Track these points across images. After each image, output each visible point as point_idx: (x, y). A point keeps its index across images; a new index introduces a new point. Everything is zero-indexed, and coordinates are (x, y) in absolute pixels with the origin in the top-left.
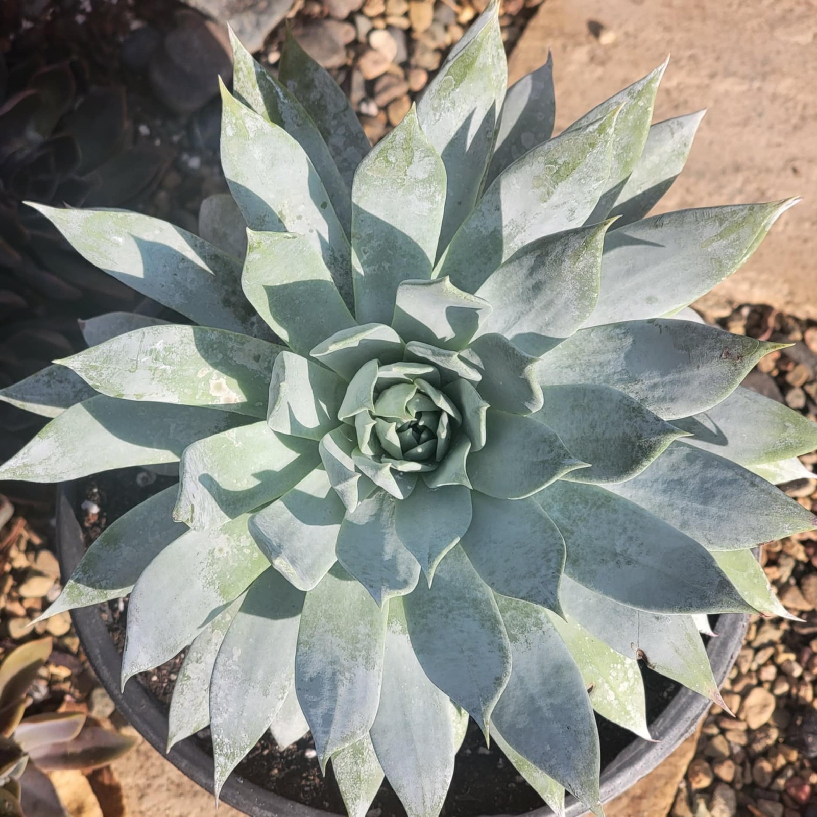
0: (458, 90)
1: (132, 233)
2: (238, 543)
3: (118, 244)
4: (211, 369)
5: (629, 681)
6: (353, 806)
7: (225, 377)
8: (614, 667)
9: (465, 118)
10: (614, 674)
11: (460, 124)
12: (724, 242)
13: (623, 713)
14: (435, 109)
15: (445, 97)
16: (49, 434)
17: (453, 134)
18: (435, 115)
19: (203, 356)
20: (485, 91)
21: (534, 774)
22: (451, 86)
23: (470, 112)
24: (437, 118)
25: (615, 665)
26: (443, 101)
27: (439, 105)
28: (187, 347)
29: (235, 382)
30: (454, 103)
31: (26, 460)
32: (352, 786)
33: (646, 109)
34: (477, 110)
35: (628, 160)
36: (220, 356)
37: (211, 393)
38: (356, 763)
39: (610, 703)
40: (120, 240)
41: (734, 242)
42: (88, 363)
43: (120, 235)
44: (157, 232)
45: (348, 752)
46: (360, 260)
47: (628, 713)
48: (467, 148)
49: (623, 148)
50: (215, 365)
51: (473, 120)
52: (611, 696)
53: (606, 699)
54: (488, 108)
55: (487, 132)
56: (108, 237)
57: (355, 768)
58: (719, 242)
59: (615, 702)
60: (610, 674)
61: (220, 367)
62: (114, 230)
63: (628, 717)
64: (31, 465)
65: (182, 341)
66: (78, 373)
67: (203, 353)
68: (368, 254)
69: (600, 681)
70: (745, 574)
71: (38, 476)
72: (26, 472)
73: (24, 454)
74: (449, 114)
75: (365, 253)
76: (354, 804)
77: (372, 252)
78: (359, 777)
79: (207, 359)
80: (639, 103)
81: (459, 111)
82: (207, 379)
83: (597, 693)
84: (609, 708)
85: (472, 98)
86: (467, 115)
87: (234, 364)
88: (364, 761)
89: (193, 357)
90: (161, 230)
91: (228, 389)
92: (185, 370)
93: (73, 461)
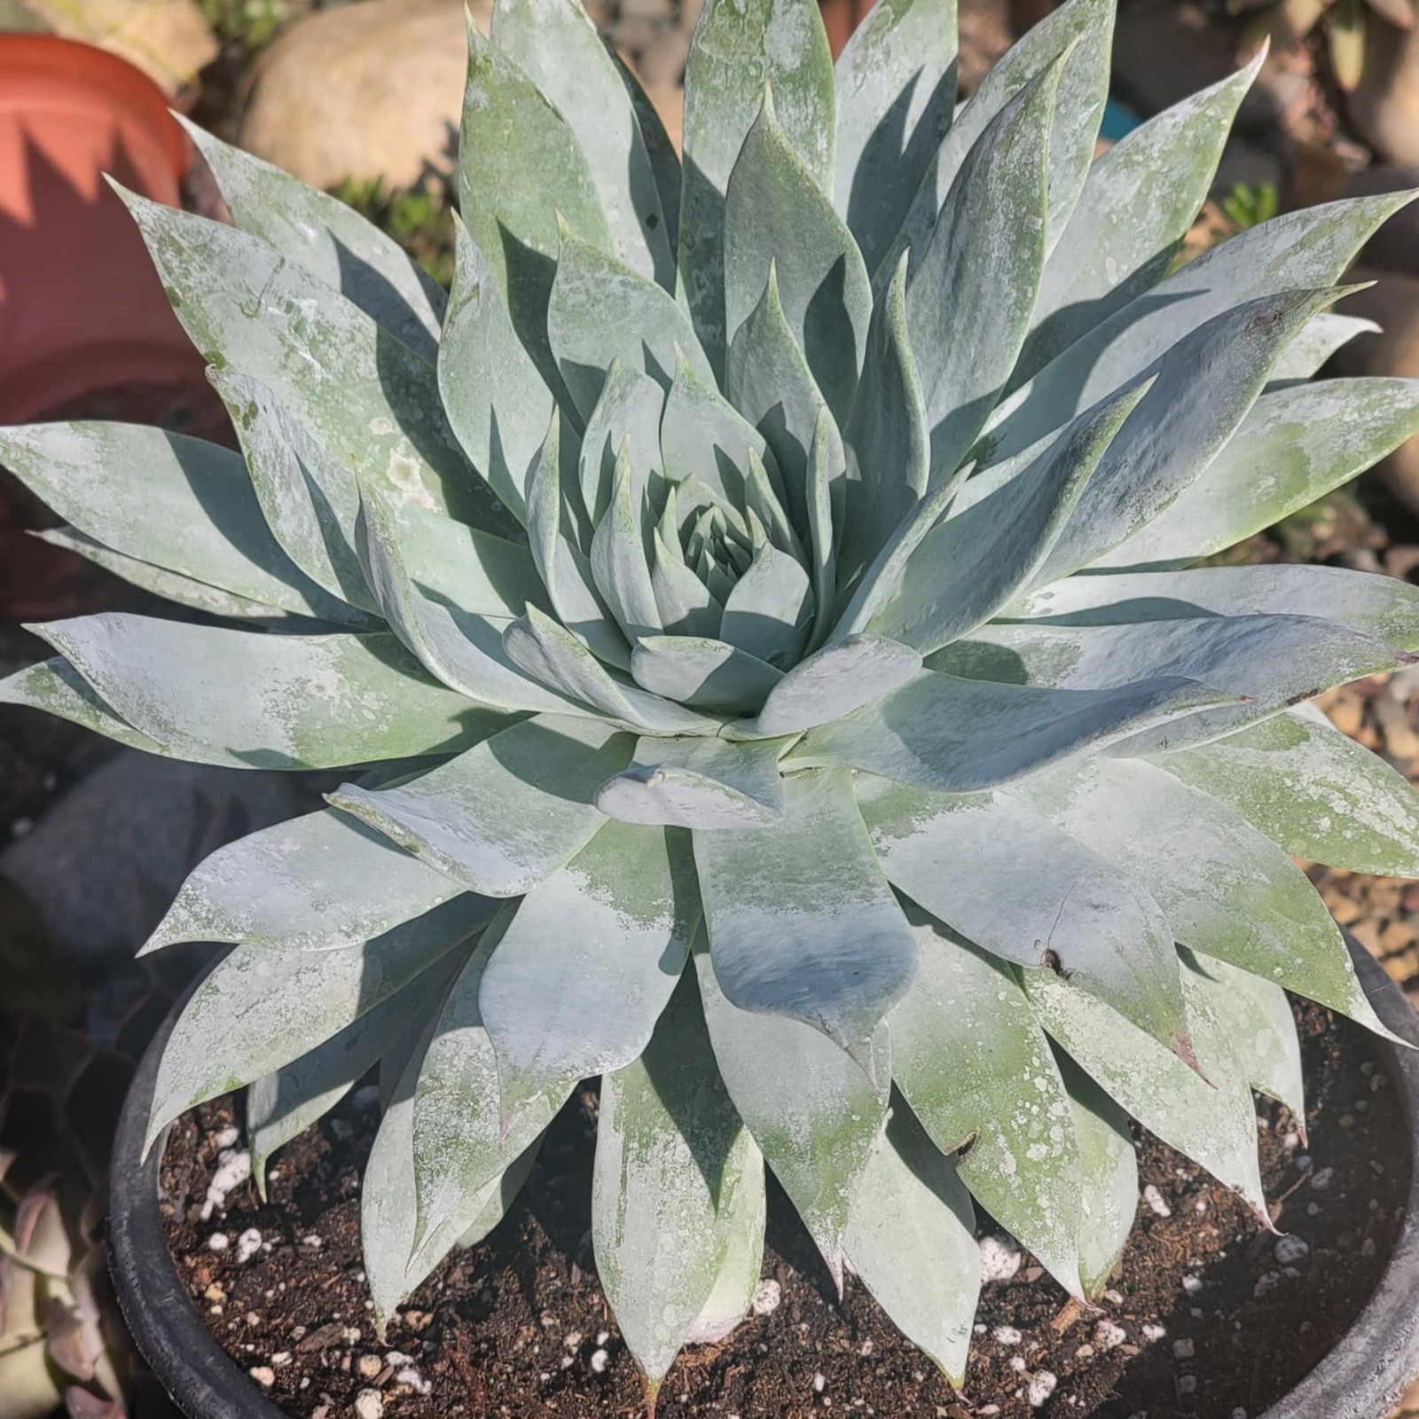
0: (896, 29)
1: (334, 232)
2: (358, 698)
3: (305, 240)
4: (398, 429)
5: (1052, 1146)
6: (430, 1186)
7: (421, 460)
8: (1023, 1107)
9: (903, 85)
10: (1022, 1120)
11: (895, 95)
12: (1307, 254)
13: (1029, 1212)
14: (857, 67)
15: (875, 44)
16: (90, 432)
17: (881, 114)
18: (856, 77)
19: (387, 395)
20: (941, 34)
21: (795, 1166)
22: (886, 23)
23: (914, 74)
24: (859, 82)
25: (1028, 1105)
26: (871, 51)
27: (865, 60)
28: (361, 355)
29: (436, 479)
30: (887, 53)
31: (34, 442)
32: (438, 1150)
33: (1219, 121)
34: (925, 72)
35: (1179, 206)
36: (419, 415)
37: (388, 474)
38: (460, 1114)
39: (1004, 1181)
40: (311, 233)
41: (1323, 252)
42: (166, 227)
43: (313, 224)
44: (378, 250)
45: (451, 1094)
46: (689, 301)
47: (1038, 1211)
48: (904, 148)
49: (1172, 185)
50: (407, 426)
51: (917, 91)
52: (1009, 1166)
53: (997, 1168)
54: (944, 70)
55: (939, 118)
56: (291, 218)
57: (454, 1121)
58: (1298, 257)
59: (1016, 1181)
60: (1014, 1118)
61: (414, 434)
62: (305, 213)
63: (1039, 1224)
64: (39, 456)
65: (353, 339)
66: (146, 237)
67: (389, 391)
68: (704, 292)
69: (991, 1127)
70: (1302, 928)
71: (46, 485)
72: (26, 462)
73: (33, 431)
74: (877, 74)
75: (700, 287)
76: (431, 1182)
77: (712, 290)
78: (457, 1136)
79: (394, 405)
80: (1208, 112)
81: (895, 69)
82: (387, 444)
83: (982, 1154)
84: (1001, 1191)
85: (919, 47)
86: (908, 77)
87: (441, 443)
88: (475, 1114)
89: (369, 385)
90: (385, 250)
91: (420, 484)
92: (350, 400)
93: (119, 505)
